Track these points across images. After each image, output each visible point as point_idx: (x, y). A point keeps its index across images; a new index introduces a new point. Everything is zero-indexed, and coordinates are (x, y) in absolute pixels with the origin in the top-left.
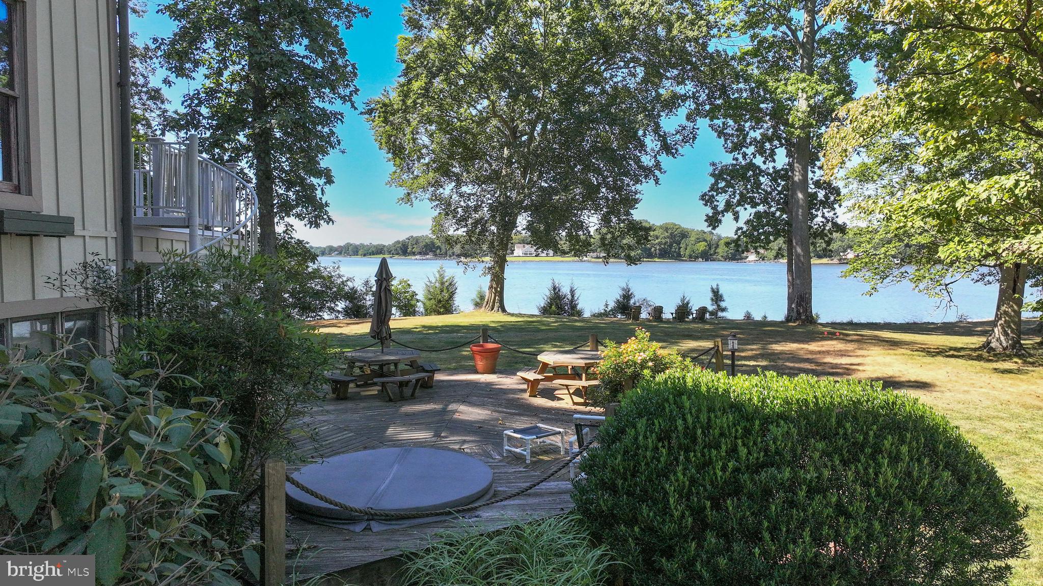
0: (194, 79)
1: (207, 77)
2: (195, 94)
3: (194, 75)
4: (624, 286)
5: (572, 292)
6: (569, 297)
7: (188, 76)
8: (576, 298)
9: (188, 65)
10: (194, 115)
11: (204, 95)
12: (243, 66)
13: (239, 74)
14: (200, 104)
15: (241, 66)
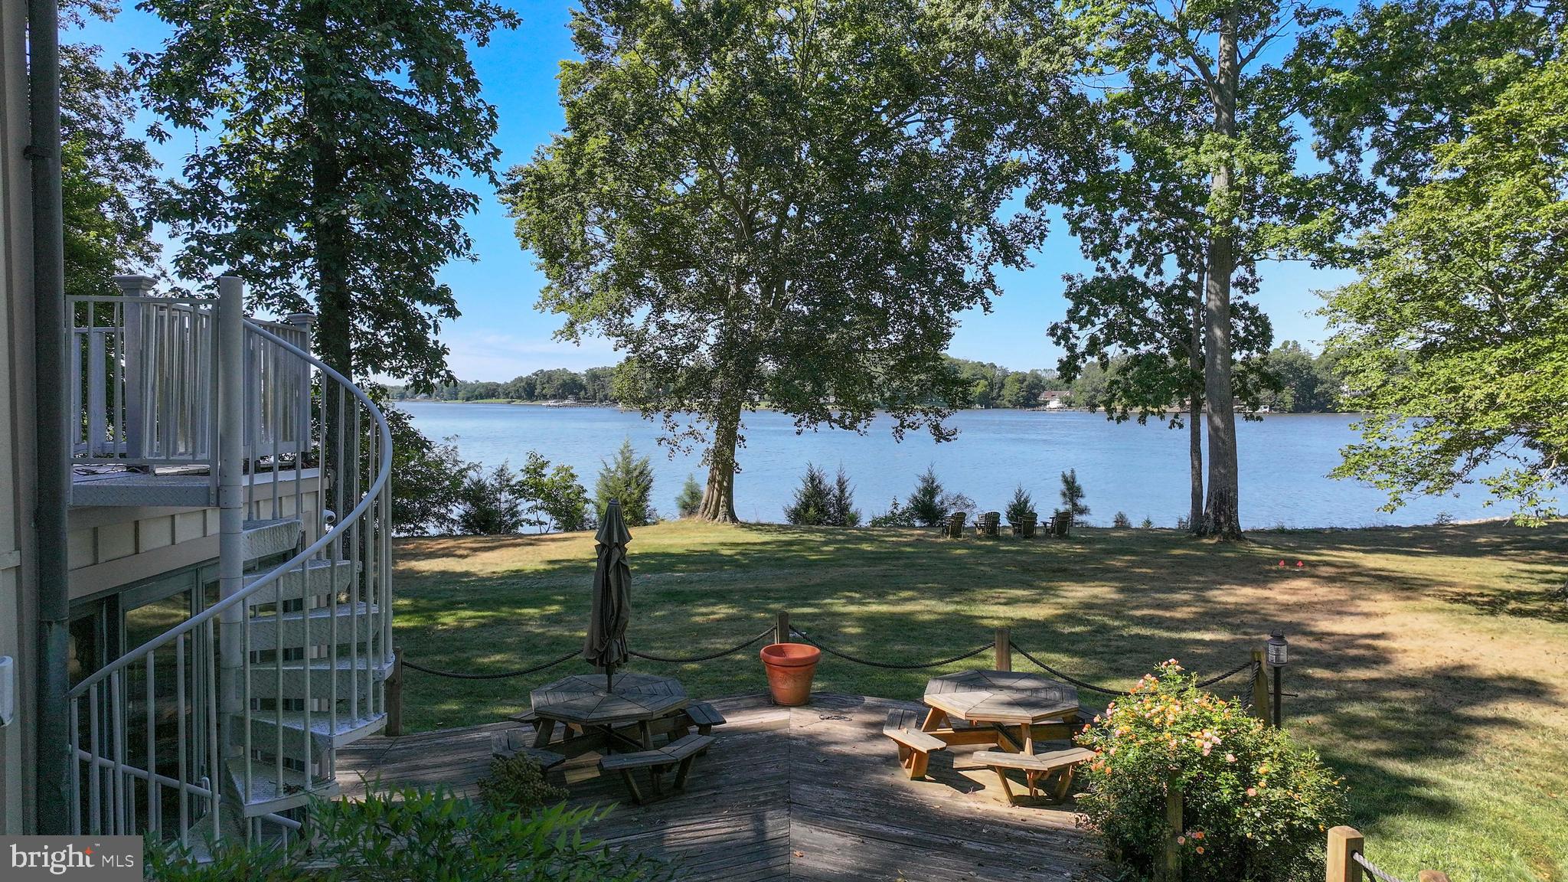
0: (205, 128)
1: (228, 125)
2: (208, 156)
3: (205, 121)
4: (925, 473)
5: (841, 484)
6: (837, 493)
7: (196, 124)
8: (847, 494)
9: (195, 103)
10: (207, 192)
11: (226, 158)
12: (295, 107)
13: (288, 121)
14: (218, 172)
15: (290, 108)
